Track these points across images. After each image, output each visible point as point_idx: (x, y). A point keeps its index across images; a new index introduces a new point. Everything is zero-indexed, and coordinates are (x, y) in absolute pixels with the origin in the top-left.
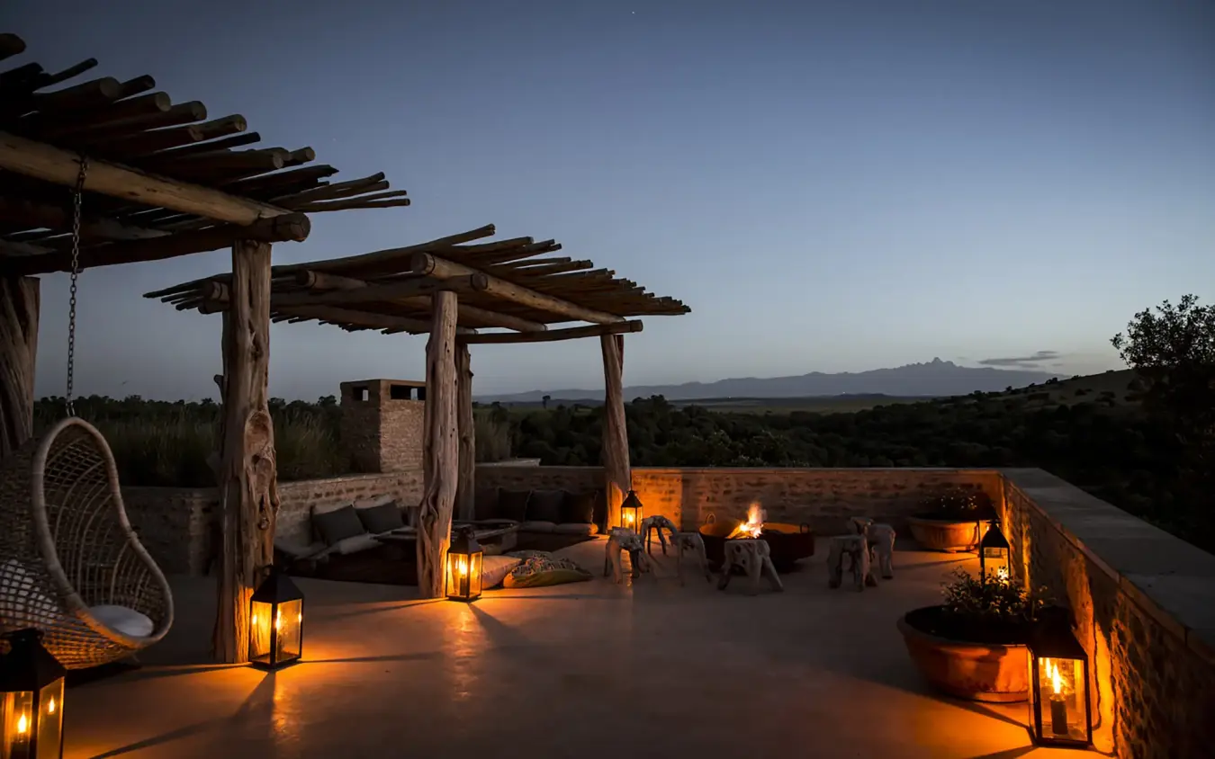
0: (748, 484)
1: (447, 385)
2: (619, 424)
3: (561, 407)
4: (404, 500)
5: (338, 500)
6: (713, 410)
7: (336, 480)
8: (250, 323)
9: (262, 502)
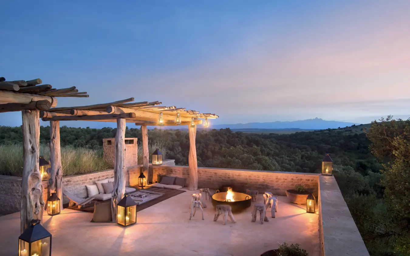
1: (121, 151)
2: (194, 154)
7: (98, 173)
8: (30, 140)
9: (36, 205)
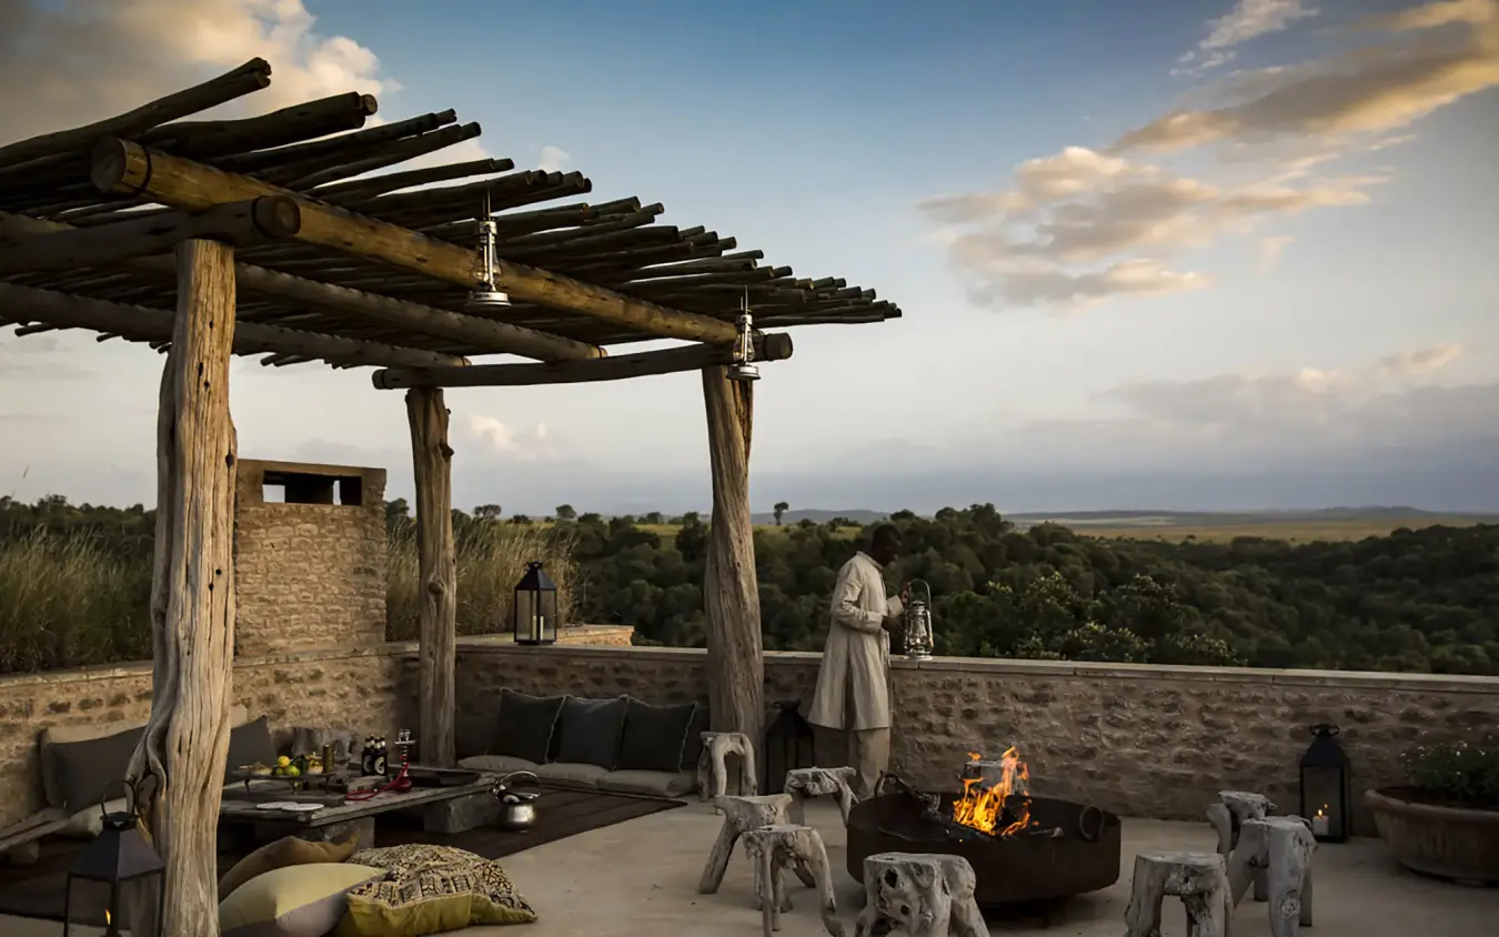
0: (1016, 696)
3: (805, 524)
4: (289, 714)
5: (113, 717)
6: (1084, 533)
